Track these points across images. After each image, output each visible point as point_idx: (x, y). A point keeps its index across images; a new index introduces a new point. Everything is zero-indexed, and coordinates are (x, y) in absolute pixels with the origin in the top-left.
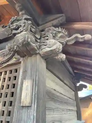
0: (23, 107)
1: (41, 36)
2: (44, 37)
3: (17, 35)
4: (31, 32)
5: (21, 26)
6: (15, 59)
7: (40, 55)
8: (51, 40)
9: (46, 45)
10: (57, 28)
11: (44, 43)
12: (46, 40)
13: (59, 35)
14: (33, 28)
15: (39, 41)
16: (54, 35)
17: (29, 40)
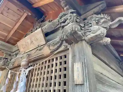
0: (76, 85)
1: (84, 25)
2: (87, 25)
3: (65, 27)
4: (76, 23)
5: (68, 19)
6: (64, 47)
7: (85, 41)
8: (94, 27)
9: (90, 32)
10: (99, 15)
11: (88, 30)
12: (90, 27)
13: (102, 21)
14: (78, 19)
15: (83, 29)
16: (97, 21)
17: (76, 29)
